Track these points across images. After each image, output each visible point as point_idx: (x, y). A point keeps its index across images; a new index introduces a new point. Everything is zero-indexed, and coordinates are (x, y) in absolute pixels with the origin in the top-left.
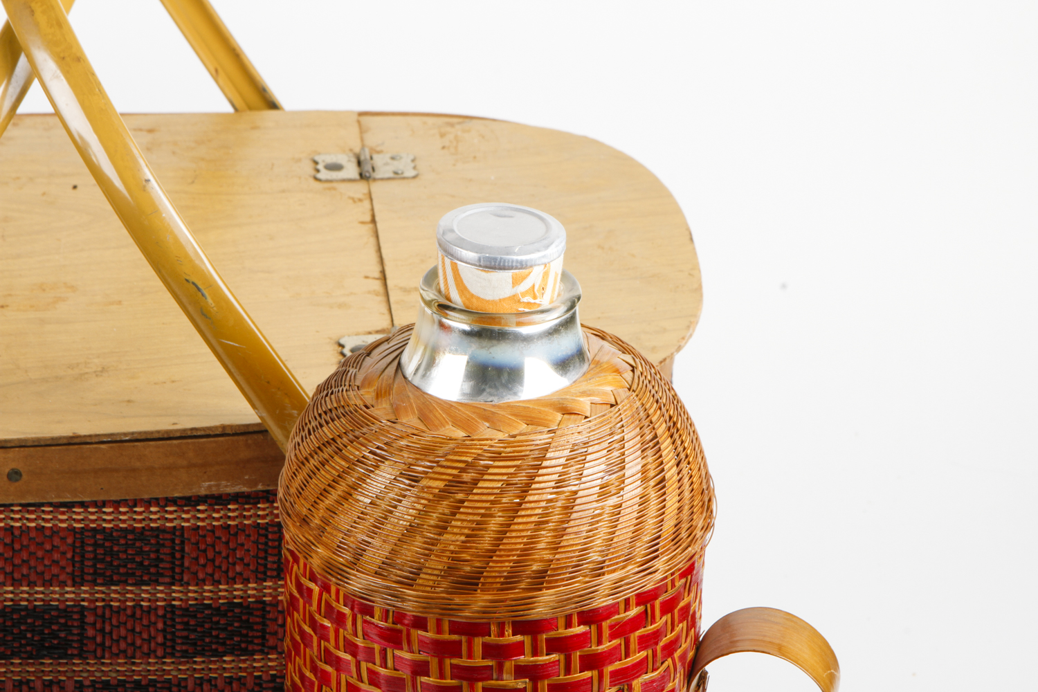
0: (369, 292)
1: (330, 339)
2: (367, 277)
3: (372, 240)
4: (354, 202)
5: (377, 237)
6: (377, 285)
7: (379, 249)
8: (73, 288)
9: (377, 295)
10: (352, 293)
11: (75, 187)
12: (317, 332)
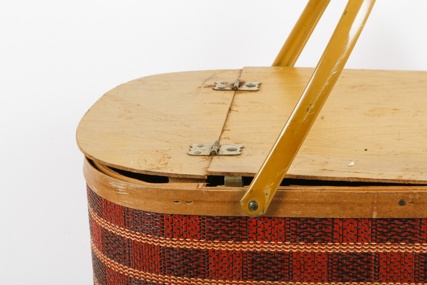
0: (238, 106)
1: (261, 92)
2: (237, 111)
3: (227, 124)
4: (228, 138)
5: (225, 124)
6: (234, 108)
7: (227, 120)
8: (365, 114)
9: (236, 105)
10: (246, 106)
11: (366, 150)
12: (266, 94)
